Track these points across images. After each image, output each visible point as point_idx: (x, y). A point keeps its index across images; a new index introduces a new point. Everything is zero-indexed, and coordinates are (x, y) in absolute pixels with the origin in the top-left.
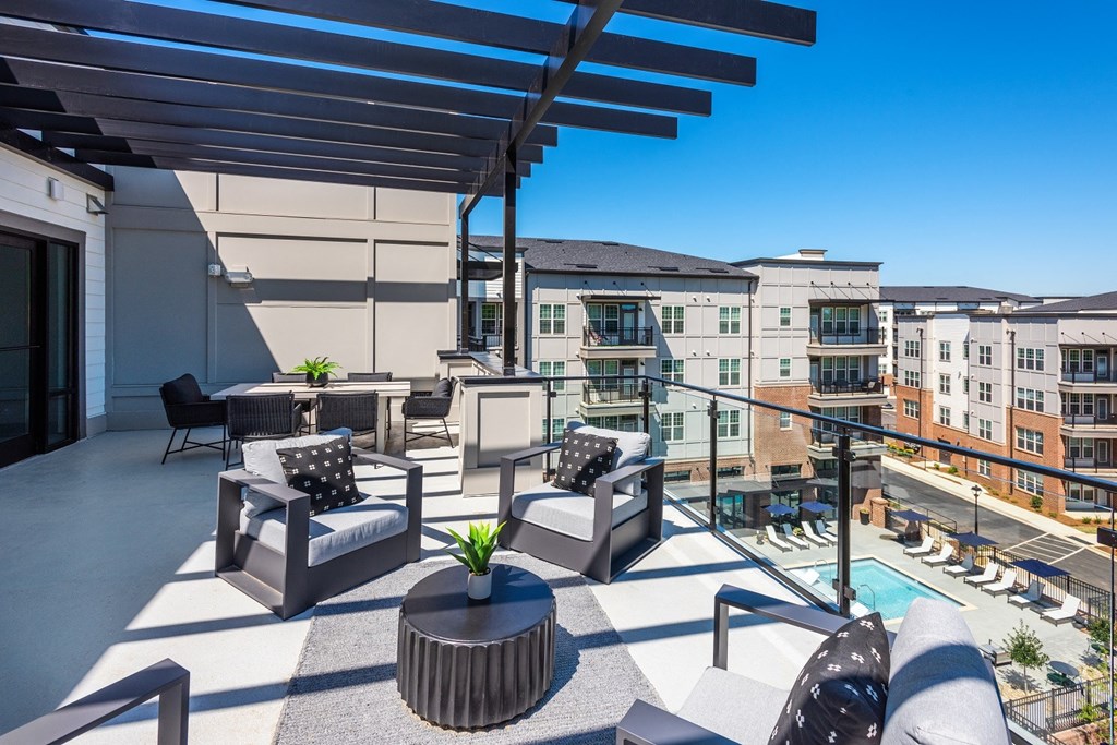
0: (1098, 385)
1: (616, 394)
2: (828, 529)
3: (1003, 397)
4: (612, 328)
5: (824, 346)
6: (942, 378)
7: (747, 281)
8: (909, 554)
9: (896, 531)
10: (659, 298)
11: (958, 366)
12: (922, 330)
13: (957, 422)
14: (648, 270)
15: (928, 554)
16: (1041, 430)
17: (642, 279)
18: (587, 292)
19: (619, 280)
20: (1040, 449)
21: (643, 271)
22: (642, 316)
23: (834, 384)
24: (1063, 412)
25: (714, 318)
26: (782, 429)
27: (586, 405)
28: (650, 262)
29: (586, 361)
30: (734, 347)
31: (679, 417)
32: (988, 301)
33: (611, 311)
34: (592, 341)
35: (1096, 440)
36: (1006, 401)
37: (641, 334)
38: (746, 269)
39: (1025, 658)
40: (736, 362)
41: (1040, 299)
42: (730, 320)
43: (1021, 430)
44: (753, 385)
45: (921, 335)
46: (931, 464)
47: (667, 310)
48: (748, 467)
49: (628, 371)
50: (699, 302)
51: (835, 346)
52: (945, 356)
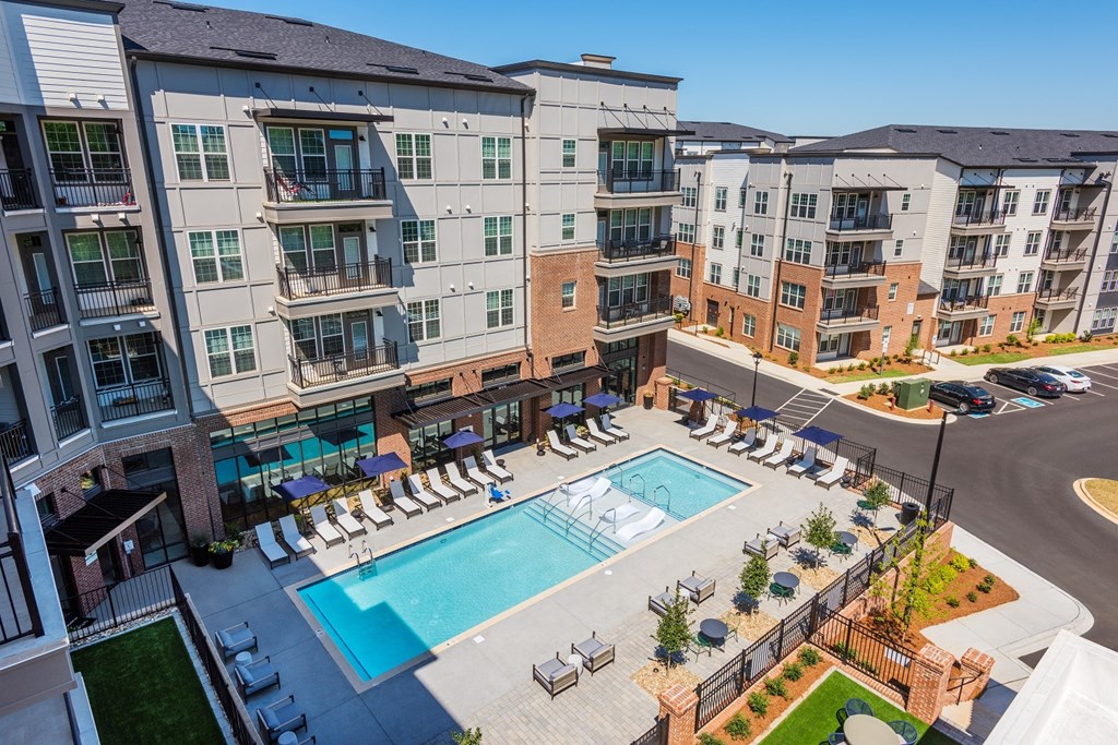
0: (859, 232)
1: (333, 280)
2: (613, 422)
3: (773, 250)
4: (316, 170)
5: (616, 195)
6: (716, 230)
7: (519, 98)
8: (695, 437)
9: (681, 412)
10: (390, 119)
11: (732, 217)
12: (700, 174)
13: (727, 280)
14: (368, 70)
15: (712, 433)
16: (804, 283)
17: (360, 85)
18: (263, 104)
19: (321, 85)
20: (802, 304)
21: (359, 70)
22: (364, 149)
23: (623, 245)
24: (826, 263)
25: (475, 154)
26: (565, 309)
27: (286, 301)
28: (370, 58)
29: (277, 228)
30: (502, 199)
31: (433, 306)
32: (749, 140)
33: (311, 141)
34: (283, 193)
35: (847, 290)
36: (776, 255)
37: (366, 180)
38: (515, 79)
39: (821, 539)
40: (507, 220)
41: (793, 139)
42: (497, 158)
43: (786, 284)
44: (529, 252)
45: (698, 180)
46: (700, 328)
47: (403, 140)
48: (524, 362)
49: (350, 243)
50: (453, 128)
51: (628, 195)
52: (721, 205)
